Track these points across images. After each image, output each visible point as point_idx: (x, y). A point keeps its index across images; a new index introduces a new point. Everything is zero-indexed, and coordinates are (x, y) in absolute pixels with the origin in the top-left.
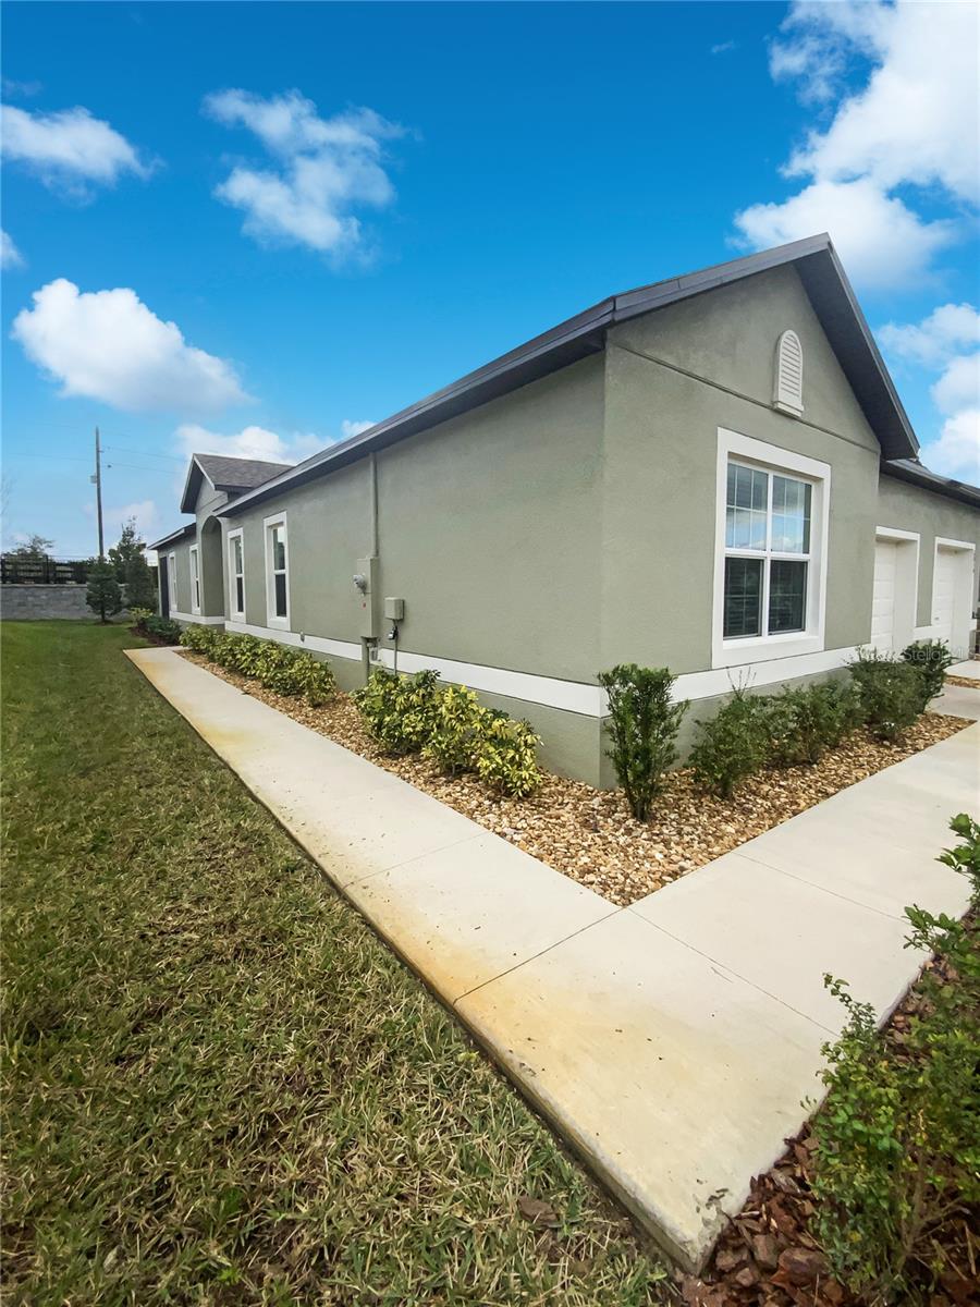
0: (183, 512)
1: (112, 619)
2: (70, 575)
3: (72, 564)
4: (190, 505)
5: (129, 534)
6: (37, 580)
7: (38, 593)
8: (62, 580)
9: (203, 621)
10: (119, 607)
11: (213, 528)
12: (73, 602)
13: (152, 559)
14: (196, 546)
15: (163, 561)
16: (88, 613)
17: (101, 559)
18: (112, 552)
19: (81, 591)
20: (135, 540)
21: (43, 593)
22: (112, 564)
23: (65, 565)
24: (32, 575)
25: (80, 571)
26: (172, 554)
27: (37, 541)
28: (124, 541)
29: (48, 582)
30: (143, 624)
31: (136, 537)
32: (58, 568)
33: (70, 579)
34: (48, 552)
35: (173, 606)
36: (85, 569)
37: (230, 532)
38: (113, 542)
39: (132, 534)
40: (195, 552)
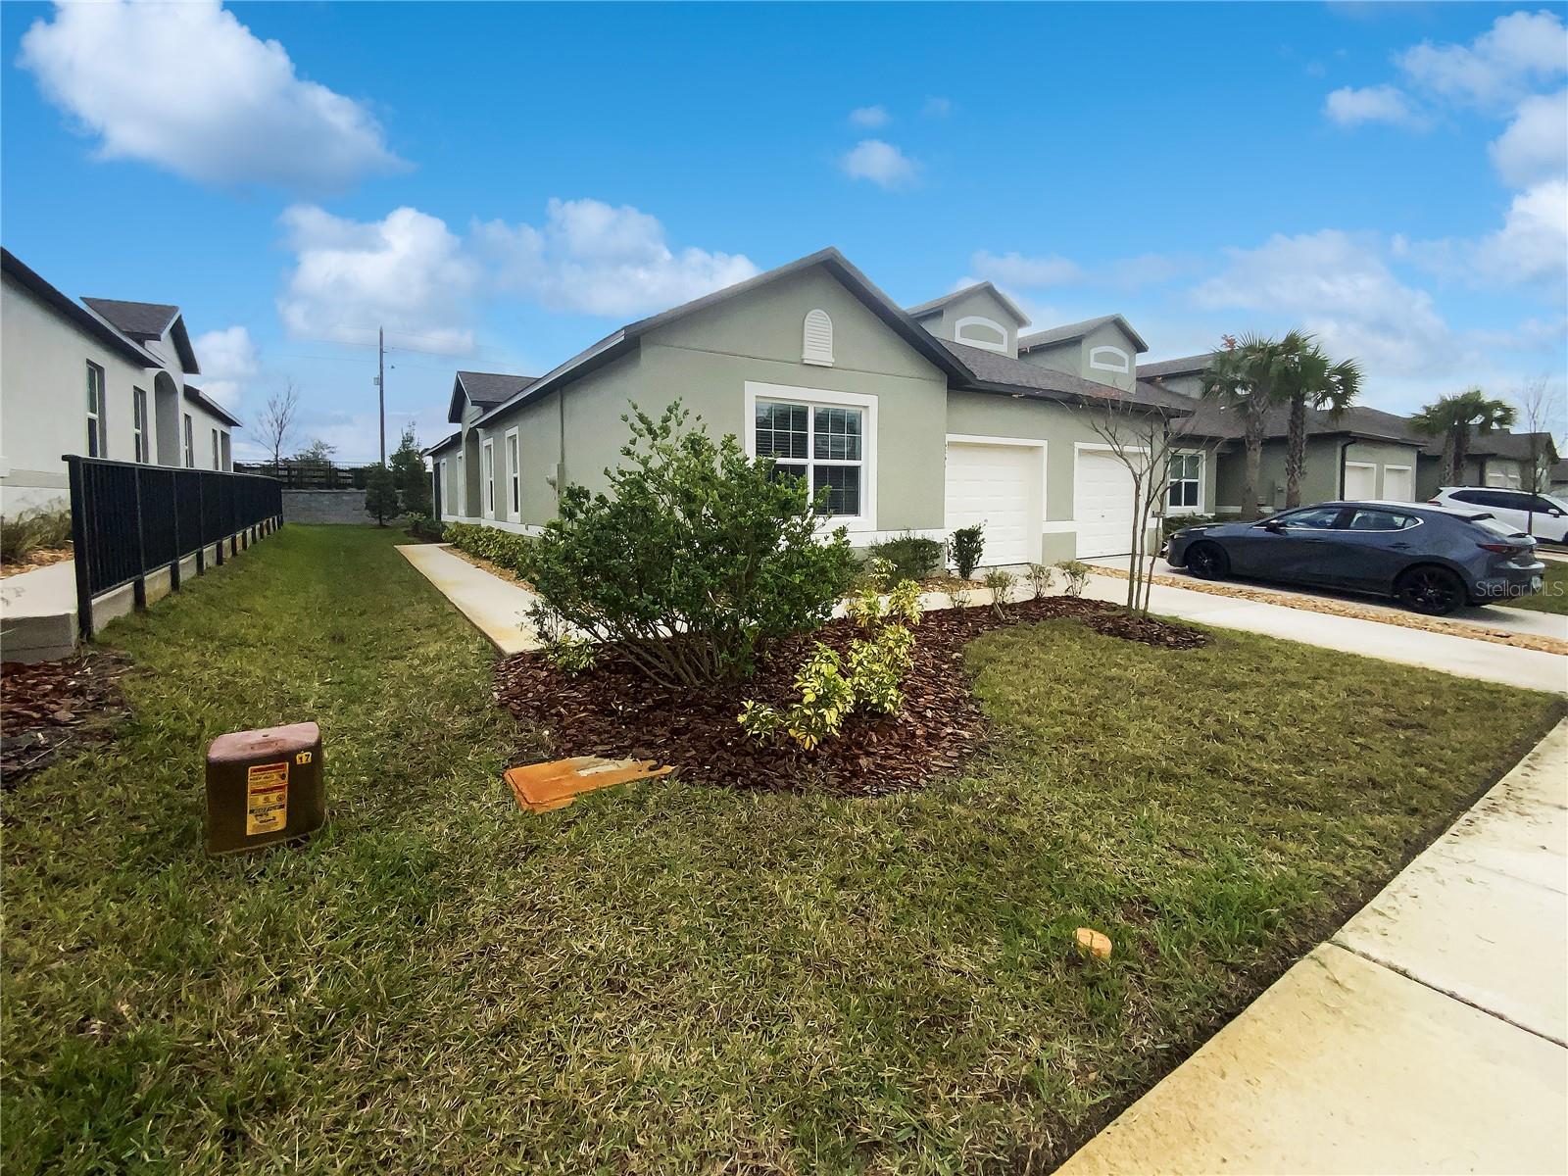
0: (451, 421)
1: (388, 524)
2: (350, 481)
3: (353, 470)
4: (456, 415)
5: (408, 440)
6: (320, 486)
7: (322, 498)
8: (345, 486)
9: (465, 521)
10: (396, 512)
11: (473, 437)
12: (351, 509)
13: (429, 463)
14: (461, 453)
15: (437, 467)
16: (366, 517)
17: (382, 465)
18: (392, 458)
19: (360, 497)
20: (413, 446)
21: (326, 498)
22: (391, 470)
23: (346, 471)
24: (316, 480)
25: (359, 476)
26: (444, 460)
27: (320, 446)
28: (404, 446)
29: (329, 488)
30: (417, 525)
31: (415, 442)
32: (340, 474)
33: (350, 485)
34: (330, 458)
35: (444, 510)
36: (365, 474)
37: (485, 442)
38: (393, 447)
39: (411, 440)
40: (460, 458)
